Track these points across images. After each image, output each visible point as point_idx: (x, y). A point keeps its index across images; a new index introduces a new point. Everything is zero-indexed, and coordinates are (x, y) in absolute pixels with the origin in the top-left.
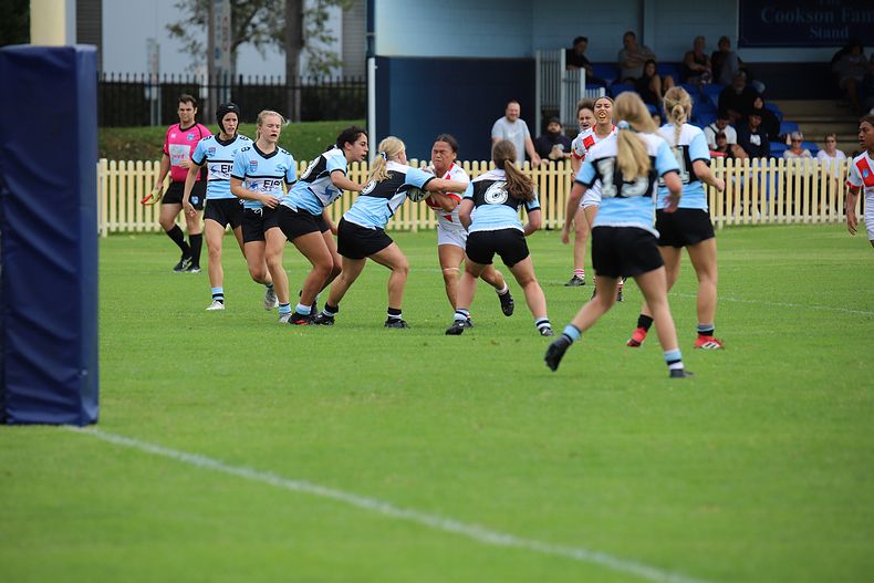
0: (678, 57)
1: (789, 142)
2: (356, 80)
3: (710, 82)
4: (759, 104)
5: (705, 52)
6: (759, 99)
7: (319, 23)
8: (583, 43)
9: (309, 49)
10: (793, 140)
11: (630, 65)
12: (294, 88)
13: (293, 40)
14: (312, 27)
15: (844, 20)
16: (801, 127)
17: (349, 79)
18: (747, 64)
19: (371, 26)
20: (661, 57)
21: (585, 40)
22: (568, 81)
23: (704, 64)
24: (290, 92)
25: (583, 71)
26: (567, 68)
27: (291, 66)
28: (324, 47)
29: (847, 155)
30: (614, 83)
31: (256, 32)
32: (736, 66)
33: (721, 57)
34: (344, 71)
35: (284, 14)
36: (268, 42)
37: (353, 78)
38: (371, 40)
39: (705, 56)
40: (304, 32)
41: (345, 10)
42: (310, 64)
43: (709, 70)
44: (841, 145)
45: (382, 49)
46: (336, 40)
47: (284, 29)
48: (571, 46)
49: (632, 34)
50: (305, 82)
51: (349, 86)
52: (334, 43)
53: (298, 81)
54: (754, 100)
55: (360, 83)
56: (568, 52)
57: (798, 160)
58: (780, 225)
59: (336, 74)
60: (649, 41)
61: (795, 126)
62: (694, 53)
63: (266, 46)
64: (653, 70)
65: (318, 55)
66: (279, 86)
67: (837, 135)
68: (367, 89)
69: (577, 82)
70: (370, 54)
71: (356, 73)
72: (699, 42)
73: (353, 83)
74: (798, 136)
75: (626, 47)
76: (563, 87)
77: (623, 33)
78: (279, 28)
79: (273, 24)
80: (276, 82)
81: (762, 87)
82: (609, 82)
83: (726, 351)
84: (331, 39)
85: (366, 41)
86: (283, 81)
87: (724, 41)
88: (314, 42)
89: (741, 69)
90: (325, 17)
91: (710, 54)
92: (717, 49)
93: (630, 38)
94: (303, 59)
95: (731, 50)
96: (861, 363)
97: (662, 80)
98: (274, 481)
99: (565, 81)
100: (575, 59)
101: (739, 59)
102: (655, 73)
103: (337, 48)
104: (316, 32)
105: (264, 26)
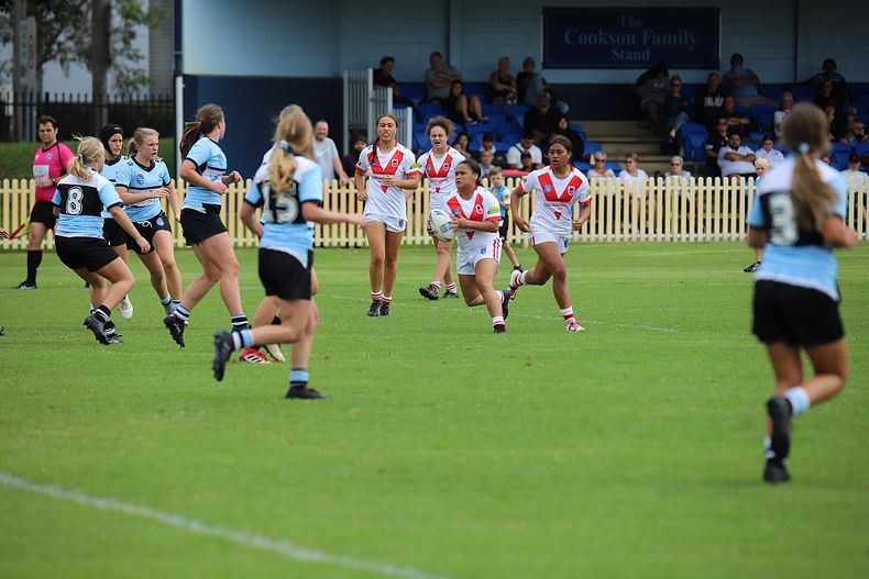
0: (484, 77)
1: (592, 162)
2: (164, 98)
3: (515, 102)
4: (564, 124)
5: (509, 73)
6: (563, 120)
7: (126, 42)
8: (390, 63)
9: (116, 67)
10: (597, 160)
11: (437, 85)
12: (102, 106)
13: (100, 59)
14: (119, 45)
15: (645, 42)
16: (604, 147)
17: (157, 98)
18: (551, 85)
19: (178, 45)
20: (467, 77)
21: (392, 60)
22: (375, 101)
23: (509, 84)
24: (97, 110)
25: (390, 91)
26: (375, 88)
27: (98, 85)
28: (131, 64)
29: (649, 175)
30: (421, 103)
31: (61, 50)
32: (540, 87)
33: (525, 78)
34: (151, 89)
35: (90, 31)
36: (74, 60)
37: (160, 96)
38: (178, 58)
39: (510, 77)
40: (111, 50)
41: (151, 29)
42: (118, 81)
43: (514, 90)
44: (641, 165)
45: (190, 68)
46: (143, 57)
47: (91, 47)
48: (378, 66)
49: (438, 54)
50: (112, 100)
51: (157, 104)
52: (141, 60)
53: (105, 98)
54: (560, 120)
55: (168, 101)
56: (375, 72)
57: (601, 180)
58: (585, 244)
59: (143, 92)
60: (455, 61)
61: (598, 146)
62: (499, 73)
63: (72, 65)
64: (460, 90)
65: (125, 73)
66: (86, 104)
67: (639, 154)
68: (175, 107)
69: (385, 101)
70: (178, 72)
71: (163, 91)
72: (503, 63)
73: (160, 101)
74: (601, 156)
75: (433, 68)
76: (371, 106)
77: (429, 54)
78: (86, 46)
79: (79, 42)
80: (82, 99)
81: (566, 108)
82: (416, 101)
83: (532, 367)
84: (138, 57)
85: (173, 59)
86: (90, 99)
87: (529, 62)
88: (120, 60)
89: (546, 90)
90: (132, 35)
91: (515, 75)
92: (522, 70)
93: (436, 58)
94: (110, 77)
95: (535, 70)
96: (664, 380)
97: (469, 100)
98: (81, 499)
99: (372, 100)
100: (382, 79)
101: (544, 81)
102: (462, 93)
103: (144, 65)
104: (123, 50)
105: (70, 44)
